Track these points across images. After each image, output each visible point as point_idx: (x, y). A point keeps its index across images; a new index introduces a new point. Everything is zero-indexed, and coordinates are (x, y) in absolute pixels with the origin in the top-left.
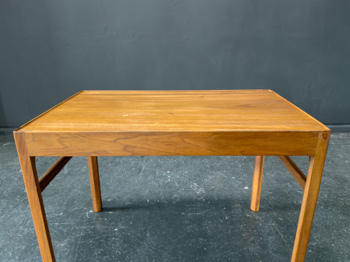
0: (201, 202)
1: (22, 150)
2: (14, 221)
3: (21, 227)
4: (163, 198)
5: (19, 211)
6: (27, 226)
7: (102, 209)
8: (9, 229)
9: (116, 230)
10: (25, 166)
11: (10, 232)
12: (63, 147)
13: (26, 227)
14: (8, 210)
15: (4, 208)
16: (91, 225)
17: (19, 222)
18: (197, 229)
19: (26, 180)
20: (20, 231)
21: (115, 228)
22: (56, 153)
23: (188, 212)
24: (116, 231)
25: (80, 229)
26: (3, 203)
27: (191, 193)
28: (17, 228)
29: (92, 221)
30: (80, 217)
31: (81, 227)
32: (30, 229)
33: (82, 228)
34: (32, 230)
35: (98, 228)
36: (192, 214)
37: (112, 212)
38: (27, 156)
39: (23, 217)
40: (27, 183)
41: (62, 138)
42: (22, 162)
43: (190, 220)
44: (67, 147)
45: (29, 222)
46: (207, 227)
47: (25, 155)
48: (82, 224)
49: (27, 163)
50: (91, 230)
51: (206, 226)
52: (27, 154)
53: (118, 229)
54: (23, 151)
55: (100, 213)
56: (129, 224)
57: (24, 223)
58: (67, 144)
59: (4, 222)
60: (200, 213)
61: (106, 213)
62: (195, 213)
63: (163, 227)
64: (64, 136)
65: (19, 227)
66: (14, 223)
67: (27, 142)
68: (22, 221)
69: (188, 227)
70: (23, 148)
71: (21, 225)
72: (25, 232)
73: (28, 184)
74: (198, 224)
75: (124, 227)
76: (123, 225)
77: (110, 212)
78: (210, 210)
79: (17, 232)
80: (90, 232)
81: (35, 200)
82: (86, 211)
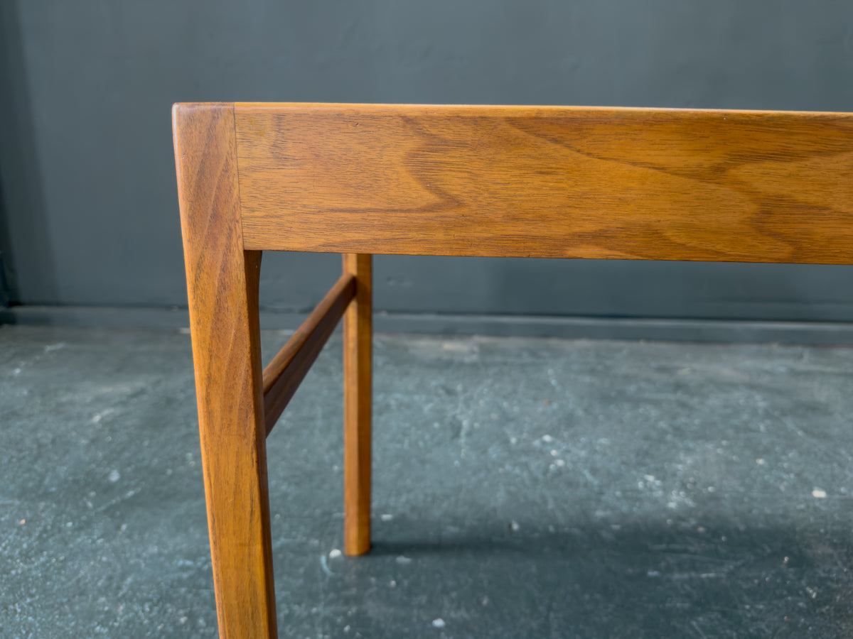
0: (693, 533)
1: (210, 211)
2: (80, 575)
3: (103, 599)
4: (561, 519)
5: (94, 542)
6: (124, 596)
7: (371, 548)
8: (62, 604)
9: (439, 623)
10: (211, 302)
11: (66, 614)
12: (431, 198)
13: (119, 600)
14: (57, 536)
15: (45, 531)
16: (347, 601)
17: (97, 581)
18: (728, 631)
19: (209, 380)
20: (99, 613)
21: (436, 617)
22: (387, 234)
23: (669, 569)
24: (438, 630)
25: (310, 616)
26: (43, 511)
27: (648, 506)
28: (90, 600)
29: (346, 587)
30: (302, 570)
31: (313, 606)
32: (136, 607)
33: (318, 614)
34: (143, 611)
35: (371, 613)
36: (686, 576)
37: (407, 557)
38: (228, 248)
39: (109, 564)
40: (208, 401)
41: (436, 144)
42: (197, 279)
43: (688, 596)
44: (454, 202)
45: (129, 580)
46: (763, 626)
47: (223, 240)
48: (313, 598)
49: (223, 286)
50: (348, 621)
51: (753, 619)
52: (230, 237)
53: (444, 619)
54: (216, 216)
55: (368, 561)
56: (479, 603)
57: (115, 585)
58: (455, 183)
59: (46, 578)
60: (710, 572)
61: (388, 559)
62: (693, 574)
63: (605, 619)
64: (448, 135)
65: (95, 599)
66: (78, 581)
67: (243, 164)
68: (104, 577)
69: (694, 623)
70: (217, 198)
71: (103, 591)
72: (118, 619)
73: (217, 405)
74: (724, 614)
75: (466, 615)
76: (458, 608)
77: (403, 560)
78: (739, 563)
79: (91, 615)
80: (347, 629)
81: (237, 491)
82: (317, 551)
